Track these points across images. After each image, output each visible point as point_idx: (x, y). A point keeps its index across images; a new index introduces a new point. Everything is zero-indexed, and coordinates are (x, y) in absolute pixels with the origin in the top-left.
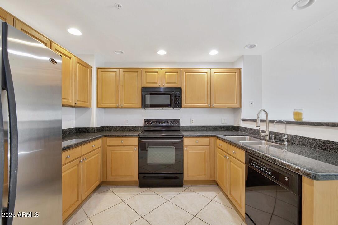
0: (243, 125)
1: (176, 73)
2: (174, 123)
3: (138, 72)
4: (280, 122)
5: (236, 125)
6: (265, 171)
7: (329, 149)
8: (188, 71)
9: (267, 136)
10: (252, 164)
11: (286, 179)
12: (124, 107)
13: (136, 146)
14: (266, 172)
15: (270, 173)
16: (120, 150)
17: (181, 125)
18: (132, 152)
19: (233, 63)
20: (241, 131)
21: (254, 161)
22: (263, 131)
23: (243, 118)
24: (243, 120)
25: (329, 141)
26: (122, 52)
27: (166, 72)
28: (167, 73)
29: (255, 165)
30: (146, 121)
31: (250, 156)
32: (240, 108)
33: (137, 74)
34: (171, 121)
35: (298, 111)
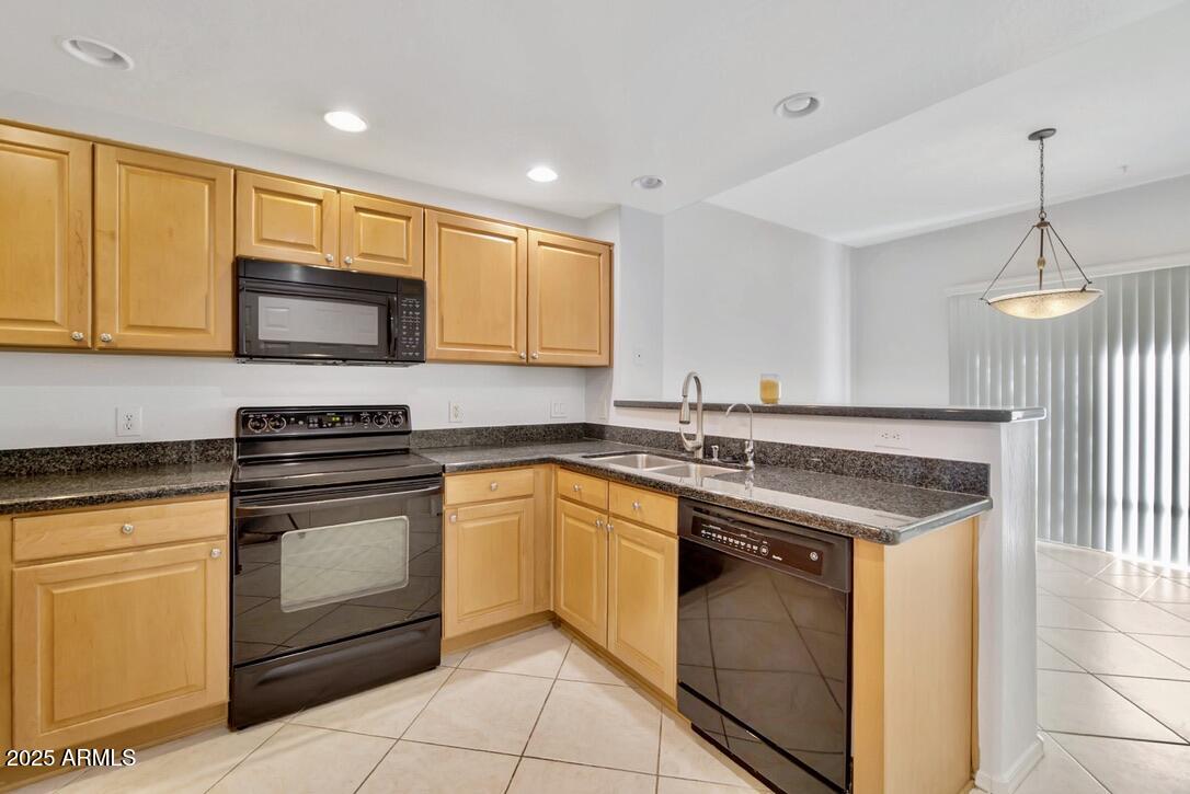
0: (617, 419)
1: (404, 222)
2: (386, 420)
3: (214, 180)
4: (740, 409)
5: (594, 420)
6: (749, 546)
7: (845, 470)
8: (451, 221)
9: (698, 448)
10: (703, 532)
11: (814, 556)
12: (120, 346)
13: (219, 537)
14: (752, 549)
15: (764, 550)
16: (115, 574)
17: (413, 429)
18: (194, 569)
19: (585, 222)
20: (613, 438)
21: (708, 522)
22: (691, 437)
23: (619, 399)
24: (619, 404)
25: (846, 451)
26: (117, 58)
27: (358, 209)
28: (363, 214)
29: (714, 535)
30: (245, 416)
31: (696, 509)
32: (608, 367)
33: (207, 188)
34: (372, 415)
35: (769, 378)
